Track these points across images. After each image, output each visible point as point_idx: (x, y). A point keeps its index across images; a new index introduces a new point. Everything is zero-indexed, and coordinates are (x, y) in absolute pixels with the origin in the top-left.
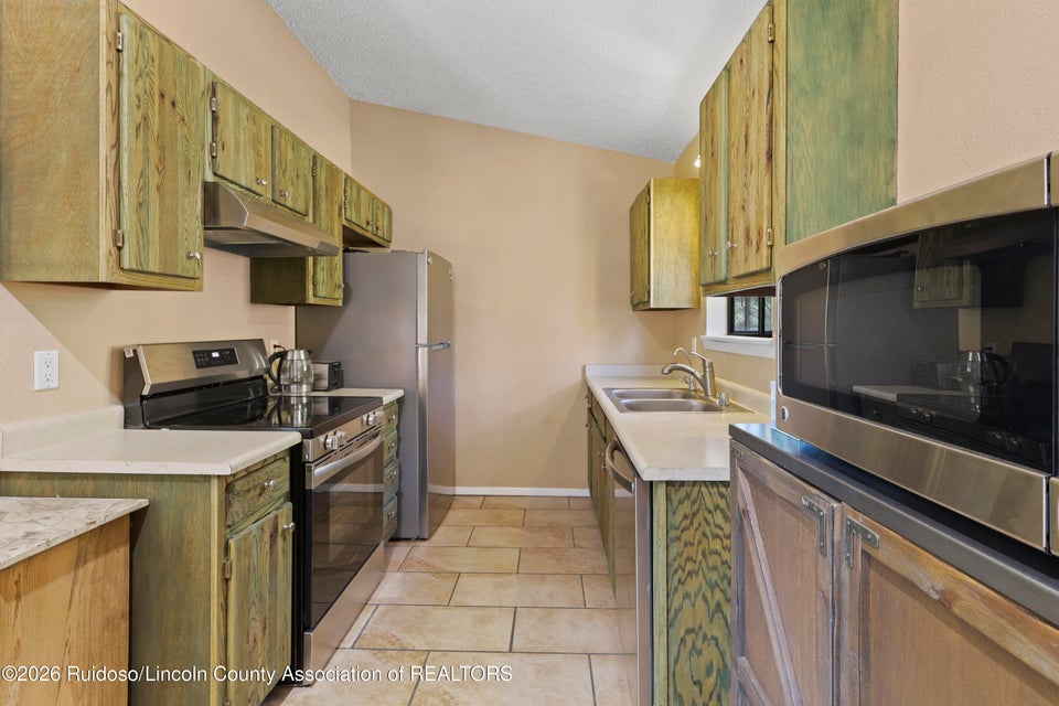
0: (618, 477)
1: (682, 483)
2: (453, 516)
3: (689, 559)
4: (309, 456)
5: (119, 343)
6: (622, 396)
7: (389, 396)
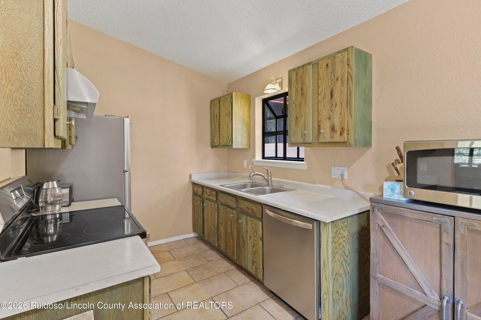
1: (334, 221)
3: (336, 248)
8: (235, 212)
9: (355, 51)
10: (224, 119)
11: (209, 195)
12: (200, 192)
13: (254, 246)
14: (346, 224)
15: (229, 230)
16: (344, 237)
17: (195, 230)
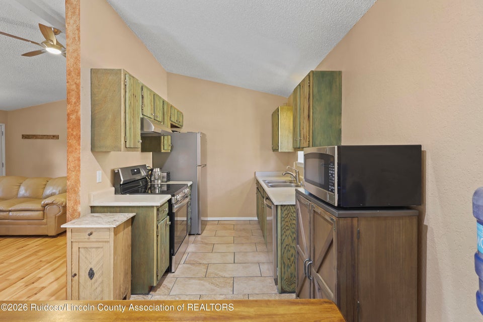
0: (268, 206)
1: (285, 205)
2: (208, 227)
3: (287, 226)
4: (173, 201)
5: (113, 168)
6: (269, 183)
7: (190, 183)
9: (313, 74)
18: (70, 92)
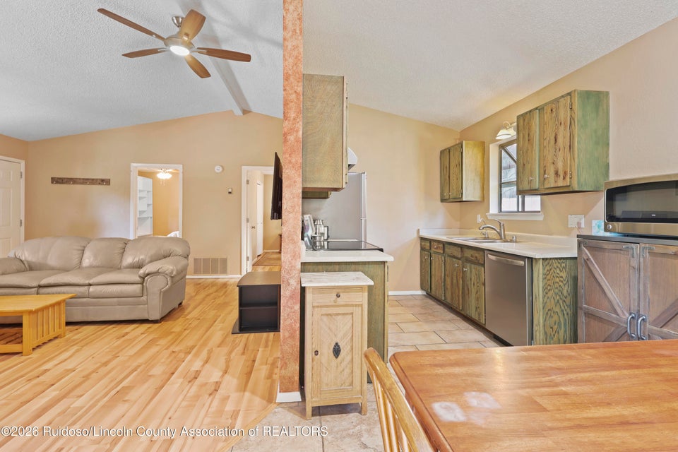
3: (549, 285)
8: (460, 262)
9: (578, 94)
10: (454, 170)
11: (436, 248)
12: (428, 246)
13: (477, 292)
14: (564, 265)
15: (455, 281)
16: (562, 277)
17: (422, 288)
18: (288, 104)
